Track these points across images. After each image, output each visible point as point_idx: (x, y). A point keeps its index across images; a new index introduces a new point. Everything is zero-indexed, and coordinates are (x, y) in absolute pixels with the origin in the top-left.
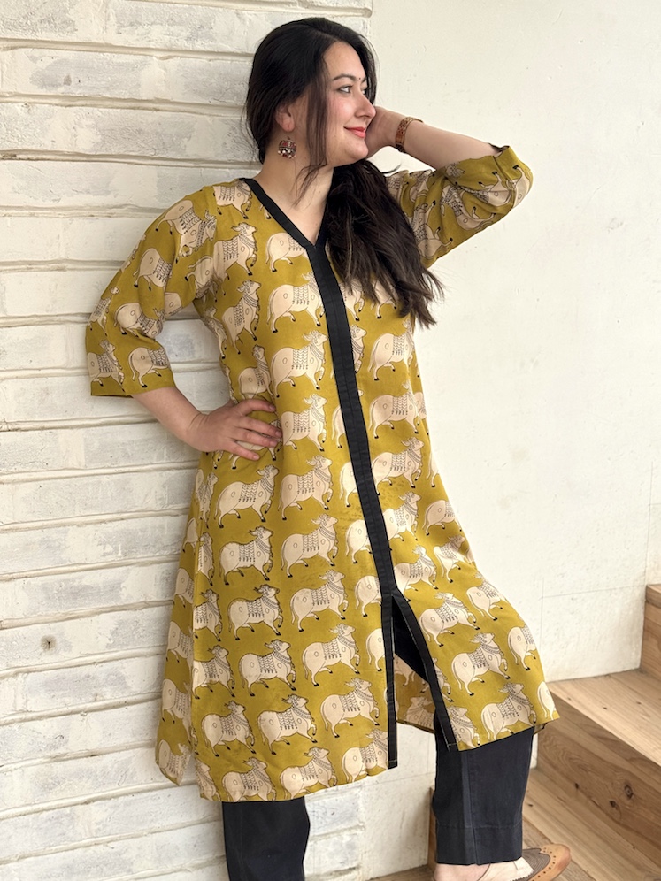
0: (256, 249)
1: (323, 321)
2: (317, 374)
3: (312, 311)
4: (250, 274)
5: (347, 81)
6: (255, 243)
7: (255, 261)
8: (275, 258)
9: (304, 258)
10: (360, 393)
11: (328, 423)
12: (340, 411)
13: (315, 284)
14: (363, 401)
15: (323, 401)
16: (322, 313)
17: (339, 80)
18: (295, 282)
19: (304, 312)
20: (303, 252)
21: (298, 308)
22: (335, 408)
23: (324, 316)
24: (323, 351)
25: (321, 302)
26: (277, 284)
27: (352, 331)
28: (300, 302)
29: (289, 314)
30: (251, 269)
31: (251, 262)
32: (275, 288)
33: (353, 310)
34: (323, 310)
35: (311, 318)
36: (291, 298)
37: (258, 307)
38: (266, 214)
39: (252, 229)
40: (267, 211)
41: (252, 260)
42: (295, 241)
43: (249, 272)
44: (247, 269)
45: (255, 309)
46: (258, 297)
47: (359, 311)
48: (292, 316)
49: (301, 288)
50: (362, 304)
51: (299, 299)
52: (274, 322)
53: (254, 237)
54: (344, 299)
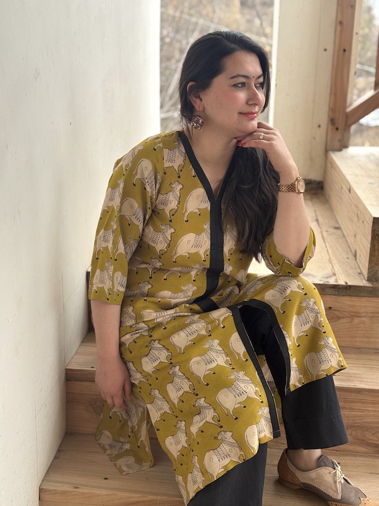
0: (179, 203)
1: (208, 258)
3: (202, 252)
4: (171, 221)
6: (180, 197)
7: (176, 212)
8: (189, 210)
9: (207, 210)
13: (209, 231)
16: (208, 253)
17: (235, 79)
18: (198, 232)
19: (197, 253)
20: (208, 205)
21: (194, 250)
23: (209, 256)
25: (210, 245)
26: (186, 232)
27: (225, 266)
28: (196, 246)
29: (187, 254)
30: (172, 217)
31: (173, 212)
32: (183, 235)
33: (227, 253)
34: (209, 251)
35: (201, 256)
37: (169, 244)
38: (193, 173)
39: (181, 186)
40: (194, 171)
41: (174, 210)
42: (206, 195)
43: (170, 219)
44: (169, 217)
45: (166, 245)
46: (171, 238)
47: (231, 254)
48: (188, 256)
49: (200, 236)
50: (234, 250)
51: (196, 244)
52: (176, 257)
53: (180, 193)
54: (224, 245)
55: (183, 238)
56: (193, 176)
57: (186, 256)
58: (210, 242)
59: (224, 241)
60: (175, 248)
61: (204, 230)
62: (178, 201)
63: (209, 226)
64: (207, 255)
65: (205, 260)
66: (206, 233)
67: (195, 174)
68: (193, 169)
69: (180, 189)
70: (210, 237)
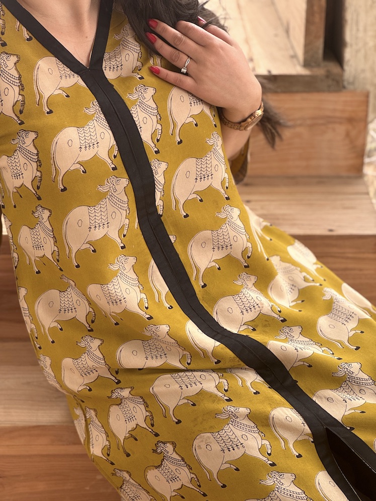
0: (22, 87)
1: (119, 161)
2: (121, 230)
3: (104, 155)
4: (22, 123)
6: (20, 78)
7: (23, 104)
8: (46, 95)
9: (80, 87)
10: (172, 238)
11: (144, 285)
12: (155, 265)
13: (102, 116)
14: (178, 248)
16: (116, 153)
18: (79, 122)
19: (95, 158)
20: (77, 79)
21: (87, 155)
22: (149, 263)
23: (119, 157)
24: (125, 200)
25: (112, 138)
26: (56, 130)
27: (153, 168)
28: (88, 146)
29: (78, 166)
30: (22, 117)
31: (18, 107)
32: (55, 136)
33: (150, 142)
34: (116, 148)
36: (76, 144)
37: (39, 161)
38: (26, 34)
39: (14, 59)
40: (25, 29)
41: (19, 104)
42: (65, 66)
43: (19, 122)
44: (16, 118)
45: (35, 165)
46: (36, 148)
47: (158, 140)
48: (82, 167)
49: (86, 128)
50: (160, 131)
51: (86, 144)
52: (61, 179)
53: (16, 69)
54: (139, 130)
55: (55, 139)
56: (28, 40)
57: (77, 170)
58: (110, 132)
59: (137, 123)
60: (52, 162)
61: (89, 118)
62: (19, 84)
63: (98, 108)
64: (115, 157)
65: (114, 166)
66: (98, 120)
67: (30, 35)
68: (23, 27)
69: (15, 64)
70: (107, 125)
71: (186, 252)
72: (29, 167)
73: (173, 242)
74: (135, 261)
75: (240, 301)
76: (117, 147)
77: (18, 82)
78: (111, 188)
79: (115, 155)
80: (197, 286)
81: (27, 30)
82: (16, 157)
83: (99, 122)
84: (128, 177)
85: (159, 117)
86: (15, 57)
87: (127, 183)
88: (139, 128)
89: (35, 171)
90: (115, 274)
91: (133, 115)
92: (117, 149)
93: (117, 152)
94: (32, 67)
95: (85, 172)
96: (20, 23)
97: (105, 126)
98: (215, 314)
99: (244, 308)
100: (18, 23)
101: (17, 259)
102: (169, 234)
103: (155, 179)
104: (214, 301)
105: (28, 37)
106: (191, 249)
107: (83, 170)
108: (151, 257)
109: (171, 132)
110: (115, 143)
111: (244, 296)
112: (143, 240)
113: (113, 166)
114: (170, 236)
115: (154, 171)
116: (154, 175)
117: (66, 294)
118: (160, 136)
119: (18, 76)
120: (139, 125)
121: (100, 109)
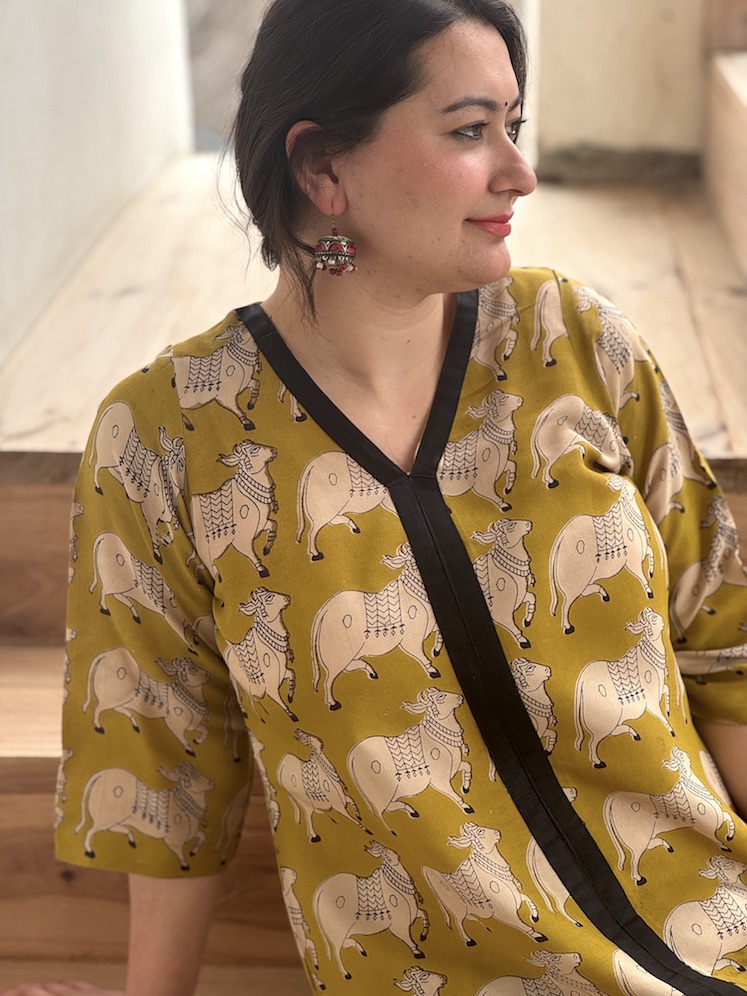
0: (274, 507)
1: (444, 663)
2: (455, 780)
3: (414, 648)
4: (264, 574)
5: (477, 115)
6: (272, 489)
7: (272, 539)
8: (317, 524)
9: (386, 512)
10: (569, 794)
11: (522, 878)
12: (537, 848)
13: (417, 574)
15: (490, 837)
16: (438, 646)
17: (459, 112)
18: (368, 581)
19: (396, 653)
20: (381, 497)
21: (379, 646)
22: (525, 845)
23: (444, 654)
24: (456, 728)
25: (432, 620)
26: (326, 592)
27: (516, 675)
28: (383, 630)
29: (362, 665)
30: (266, 560)
31: (263, 543)
32: (320, 605)
33: (510, 626)
34: (438, 638)
35: (414, 663)
36: (360, 624)
37: (289, 650)
38: (295, 409)
39: (265, 454)
40: (295, 400)
41: (266, 536)
42: (363, 470)
43: (260, 569)
44: (255, 561)
45: (282, 657)
46: (285, 627)
47: (527, 624)
48: (369, 668)
49: (382, 595)
50: (532, 607)
51: (380, 624)
52: (329, 687)
53: (268, 474)
54: (488, 601)
55: (321, 613)
56: (298, 419)
57: (359, 672)
58: (428, 607)
59: (483, 588)
60: (313, 654)
61: (392, 575)
62: (270, 501)
63: (409, 558)
64: (436, 654)
65: (435, 671)
66: (406, 582)
67: (304, 411)
68: (291, 396)
69: (267, 463)
70: (424, 592)
71: (601, 818)
72: (274, 661)
73: (570, 800)
74: (499, 837)
75: (715, 912)
76: (440, 636)
77: (268, 495)
78: (429, 709)
79: (437, 650)
80: (628, 882)
81: (298, 401)
82: (250, 643)
83: (409, 585)
84: (461, 692)
85: (531, 580)
86: (268, 450)
87: (460, 702)
88: (487, 597)
89: (283, 668)
90: (465, 854)
91: (478, 573)
92: (441, 640)
93: (440, 645)
94: (296, 472)
95: (376, 677)
96: (287, 388)
97: (419, 594)
98: (668, 934)
99: (724, 926)
100: (284, 388)
101: (277, 814)
102: (561, 785)
103: (522, 695)
104: (665, 911)
105: (299, 415)
106: (610, 814)
107: (372, 672)
108: (530, 834)
109: (552, 610)
110: (436, 628)
111: (722, 902)
112: (511, 801)
113: (433, 670)
114: (564, 790)
115: (517, 681)
116: (519, 687)
117: (370, 883)
118: (531, 615)
119: (268, 486)
120: (487, 592)
121: (413, 560)
